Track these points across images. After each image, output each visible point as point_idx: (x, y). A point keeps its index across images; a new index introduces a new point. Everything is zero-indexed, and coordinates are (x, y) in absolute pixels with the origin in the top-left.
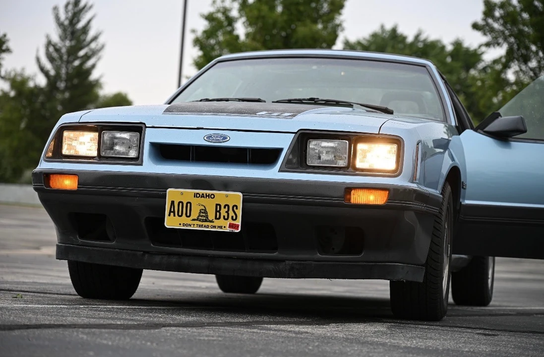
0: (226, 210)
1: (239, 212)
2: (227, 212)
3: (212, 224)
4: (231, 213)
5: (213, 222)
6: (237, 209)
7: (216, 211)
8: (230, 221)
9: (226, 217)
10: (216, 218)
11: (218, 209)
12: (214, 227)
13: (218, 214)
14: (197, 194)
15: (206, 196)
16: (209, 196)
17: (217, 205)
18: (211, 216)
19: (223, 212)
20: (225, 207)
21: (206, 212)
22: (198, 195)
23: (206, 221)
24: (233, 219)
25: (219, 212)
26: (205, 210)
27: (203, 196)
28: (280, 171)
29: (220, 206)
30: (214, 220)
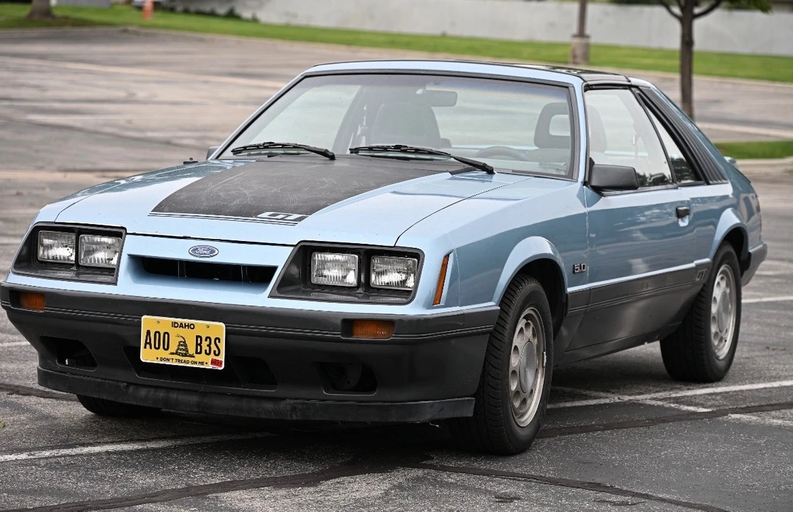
0: (208, 342)
1: (222, 346)
2: (209, 346)
3: (192, 359)
4: (213, 347)
5: (194, 357)
6: (219, 342)
7: (197, 344)
8: (212, 356)
9: (208, 352)
10: (197, 353)
11: (199, 342)
12: (196, 363)
13: (199, 347)
14: (175, 323)
15: (185, 326)
16: (188, 326)
17: (197, 337)
18: (192, 350)
19: (205, 344)
20: (206, 340)
21: (185, 345)
22: (176, 325)
23: (185, 355)
24: (215, 355)
25: (200, 345)
26: (184, 342)
27: (181, 326)
28: (271, 296)
29: (201, 338)
30: (195, 355)
